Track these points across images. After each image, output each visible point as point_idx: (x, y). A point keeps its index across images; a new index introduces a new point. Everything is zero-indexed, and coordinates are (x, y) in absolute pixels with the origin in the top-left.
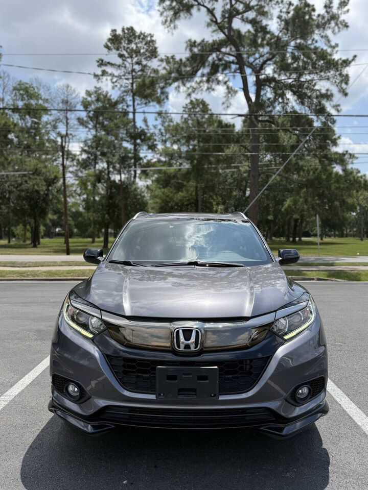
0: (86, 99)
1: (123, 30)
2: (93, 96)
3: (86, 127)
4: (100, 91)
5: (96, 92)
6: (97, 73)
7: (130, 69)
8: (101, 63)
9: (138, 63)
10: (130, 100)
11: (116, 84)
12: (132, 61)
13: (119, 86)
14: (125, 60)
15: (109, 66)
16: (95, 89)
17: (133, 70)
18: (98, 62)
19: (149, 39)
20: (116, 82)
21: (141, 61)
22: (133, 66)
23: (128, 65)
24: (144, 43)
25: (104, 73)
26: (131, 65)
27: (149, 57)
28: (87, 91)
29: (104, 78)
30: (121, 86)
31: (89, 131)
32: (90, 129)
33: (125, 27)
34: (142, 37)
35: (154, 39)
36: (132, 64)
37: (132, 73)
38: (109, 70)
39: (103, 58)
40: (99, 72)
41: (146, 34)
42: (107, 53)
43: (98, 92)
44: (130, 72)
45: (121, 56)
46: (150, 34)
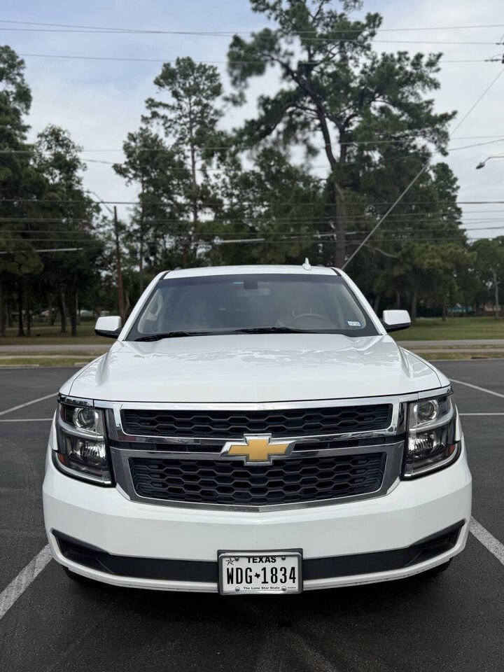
0: (129, 144)
1: (178, 62)
2: (138, 141)
3: (125, 176)
4: (147, 134)
5: (141, 135)
6: (145, 115)
7: (187, 111)
8: (151, 103)
9: (198, 103)
10: (189, 150)
11: (170, 129)
12: (190, 100)
13: (174, 132)
14: (180, 100)
15: (161, 107)
16: (140, 132)
17: (191, 113)
18: (147, 102)
19: (211, 72)
20: (169, 127)
21: (200, 100)
22: (191, 107)
23: (184, 105)
24: (204, 78)
25: (155, 115)
26: (189, 106)
27: (211, 95)
28: (130, 134)
29: (155, 121)
30: (176, 132)
31: (129, 181)
32: (130, 179)
33: (181, 58)
34: (203, 69)
35: (217, 72)
36: (190, 104)
37: (190, 116)
38: (161, 111)
39: (153, 97)
40: (148, 114)
41: (207, 67)
42: (158, 91)
43: (144, 135)
44: (188, 115)
45: (175, 94)
46: (212, 67)
